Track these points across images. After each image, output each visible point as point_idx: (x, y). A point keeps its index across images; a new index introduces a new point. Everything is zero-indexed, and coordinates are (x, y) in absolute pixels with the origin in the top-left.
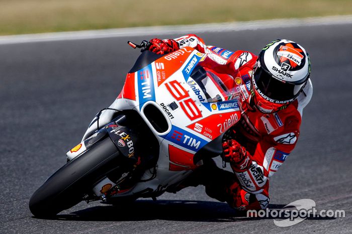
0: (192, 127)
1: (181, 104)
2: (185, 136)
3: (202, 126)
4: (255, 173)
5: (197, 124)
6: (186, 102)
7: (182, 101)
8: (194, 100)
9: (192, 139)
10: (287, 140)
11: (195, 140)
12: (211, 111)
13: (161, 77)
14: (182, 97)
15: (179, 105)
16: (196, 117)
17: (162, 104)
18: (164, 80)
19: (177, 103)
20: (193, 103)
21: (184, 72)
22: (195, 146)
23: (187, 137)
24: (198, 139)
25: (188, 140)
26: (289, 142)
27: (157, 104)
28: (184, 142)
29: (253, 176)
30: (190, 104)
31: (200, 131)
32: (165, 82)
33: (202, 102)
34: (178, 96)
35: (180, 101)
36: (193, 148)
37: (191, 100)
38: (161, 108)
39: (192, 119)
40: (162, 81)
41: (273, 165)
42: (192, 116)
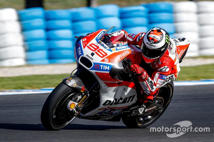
0: (103, 61)
1: (96, 52)
2: (101, 66)
3: (108, 59)
4: (149, 83)
5: (105, 59)
6: (98, 51)
7: (96, 51)
8: (102, 49)
9: (104, 66)
10: (164, 70)
11: (106, 66)
12: (112, 52)
13: (85, 44)
14: (96, 49)
15: (95, 53)
16: (104, 56)
17: (87, 55)
18: (87, 45)
19: (94, 52)
20: (102, 50)
21: (96, 39)
22: (107, 69)
23: (102, 66)
24: (107, 65)
25: (103, 67)
26: (165, 71)
27: (85, 56)
28: (101, 69)
29: (148, 85)
30: (100, 51)
31: (108, 61)
32: (87, 46)
33: (106, 49)
34: (94, 49)
35: (95, 51)
36: (107, 70)
37: (100, 50)
38: (87, 57)
39: (102, 57)
40: (86, 45)
41: (158, 81)
42: (102, 56)
